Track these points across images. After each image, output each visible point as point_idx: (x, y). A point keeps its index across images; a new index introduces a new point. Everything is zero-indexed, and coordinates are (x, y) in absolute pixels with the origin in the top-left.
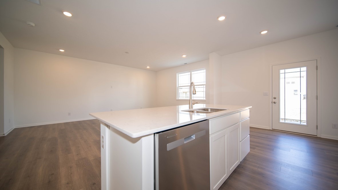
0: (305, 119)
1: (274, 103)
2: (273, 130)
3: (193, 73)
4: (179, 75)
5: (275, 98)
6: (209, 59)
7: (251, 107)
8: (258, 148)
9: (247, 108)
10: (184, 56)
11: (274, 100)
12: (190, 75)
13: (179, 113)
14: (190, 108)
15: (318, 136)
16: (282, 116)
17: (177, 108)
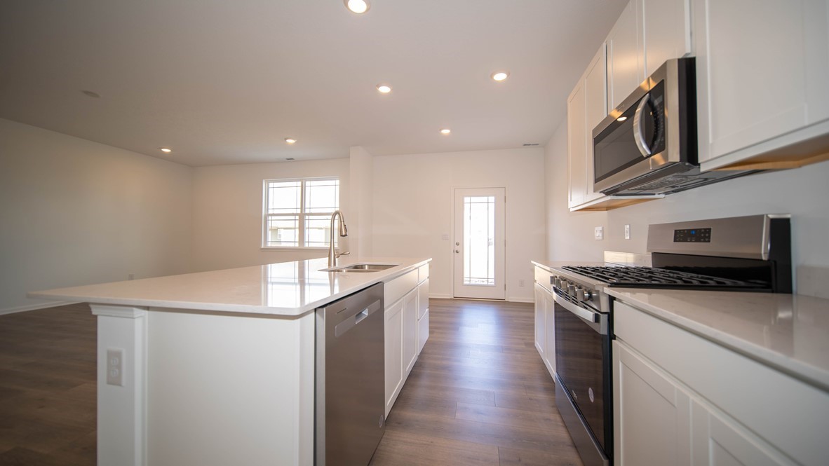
0: (493, 277)
1: (457, 252)
2: (456, 299)
3: (308, 183)
4: (271, 185)
5: (458, 244)
6: (349, 157)
7: (431, 259)
8: (437, 331)
9: (426, 261)
10: (290, 141)
11: (457, 248)
12: (299, 189)
13: (266, 282)
14: (330, 265)
15: (506, 300)
16: (466, 274)
17: (262, 270)
